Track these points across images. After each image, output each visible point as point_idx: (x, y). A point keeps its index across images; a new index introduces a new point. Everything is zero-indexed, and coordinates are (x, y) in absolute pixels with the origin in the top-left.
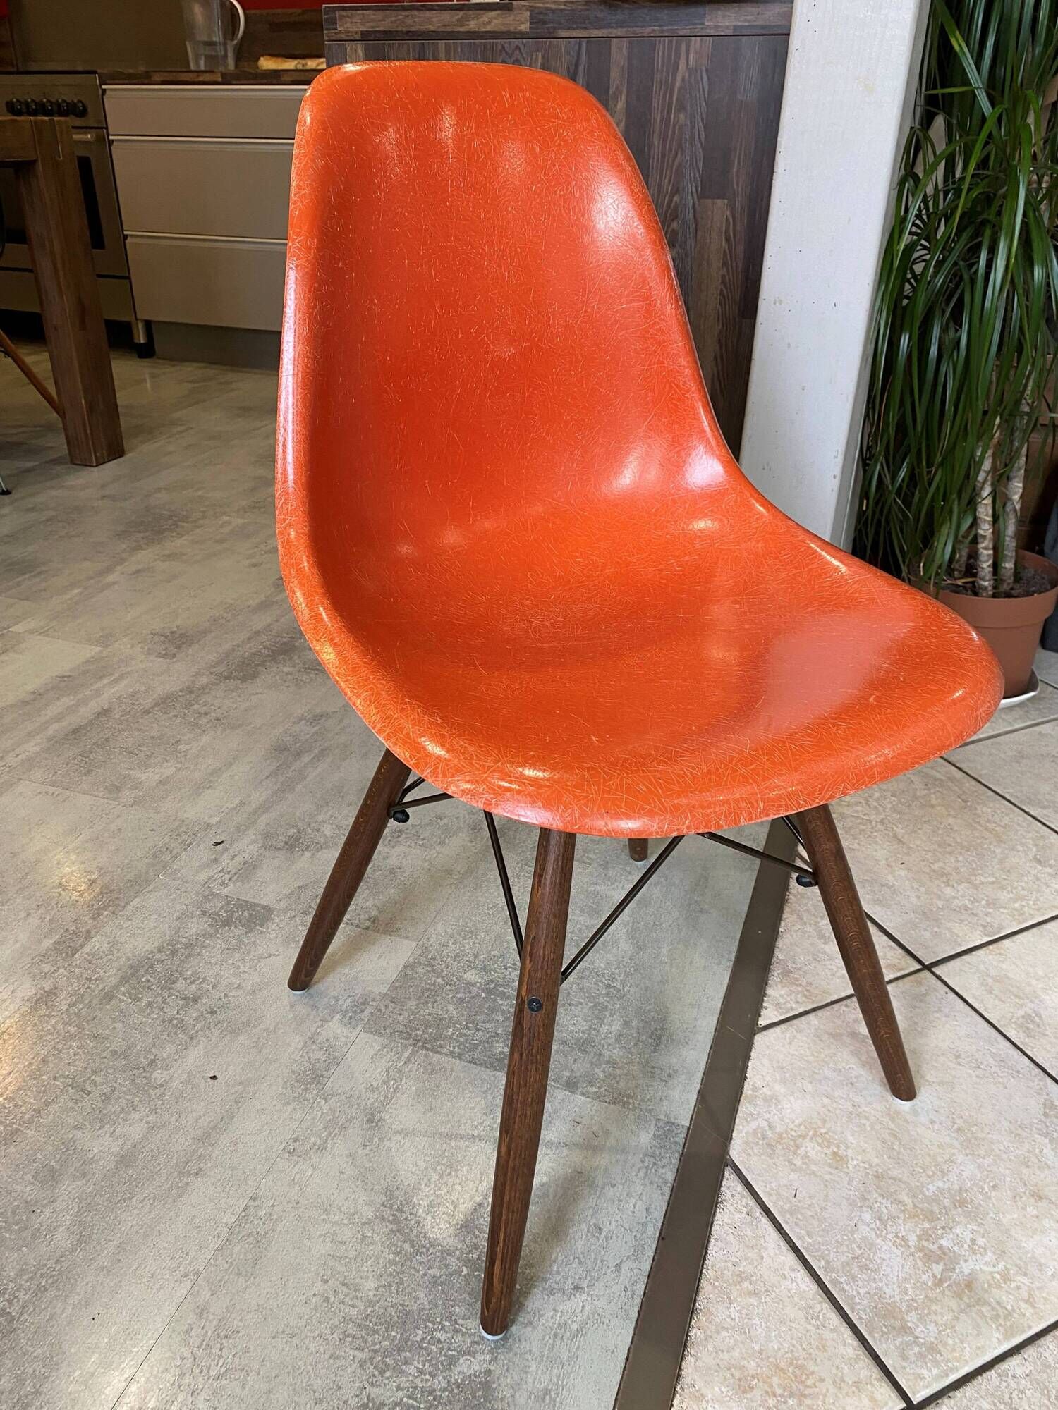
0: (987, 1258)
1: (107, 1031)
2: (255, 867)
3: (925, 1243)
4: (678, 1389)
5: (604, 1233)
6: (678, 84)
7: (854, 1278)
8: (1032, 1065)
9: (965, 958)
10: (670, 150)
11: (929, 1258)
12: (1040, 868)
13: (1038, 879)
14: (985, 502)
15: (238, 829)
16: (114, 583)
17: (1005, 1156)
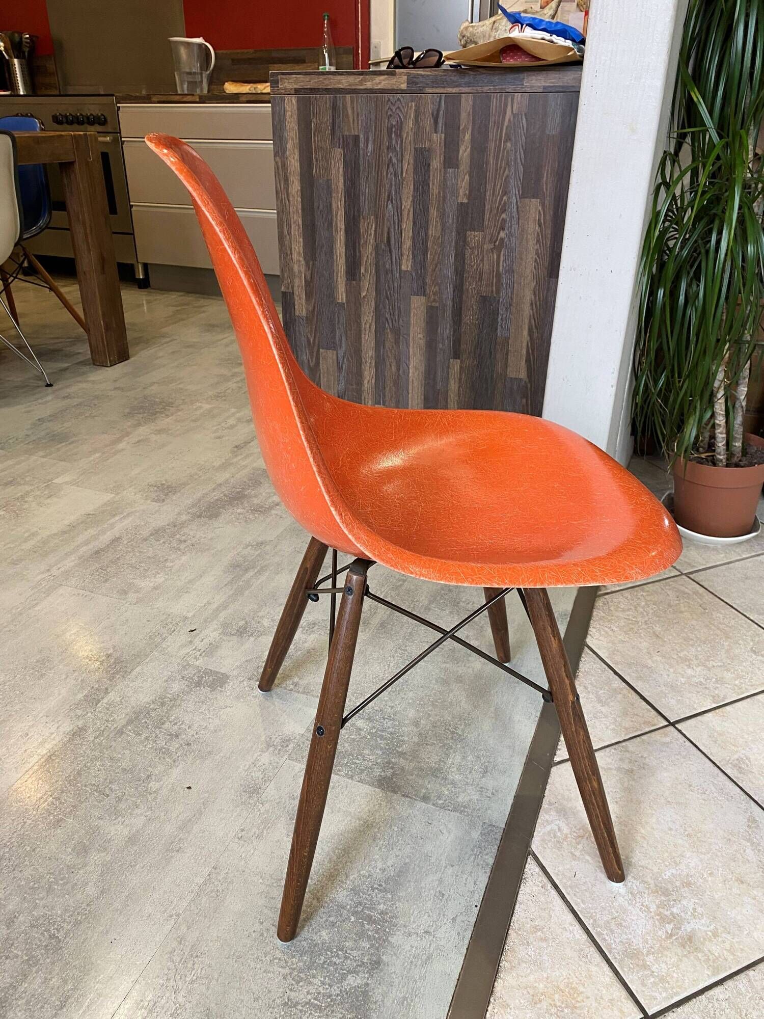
0: (703, 921)
1: (119, 756)
2: (217, 647)
3: (661, 910)
4: (492, 1000)
5: (445, 897)
6: (506, 123)
7: (612, 932)
8: (742, 793)
9: (699, 718)
10: (501, 167)
11: (663, 920)
12: (754, 656)
13: (753, 664)
14: (719, 401)
15: (205, 621)
16: (123, 450)
17: (719, 854)
